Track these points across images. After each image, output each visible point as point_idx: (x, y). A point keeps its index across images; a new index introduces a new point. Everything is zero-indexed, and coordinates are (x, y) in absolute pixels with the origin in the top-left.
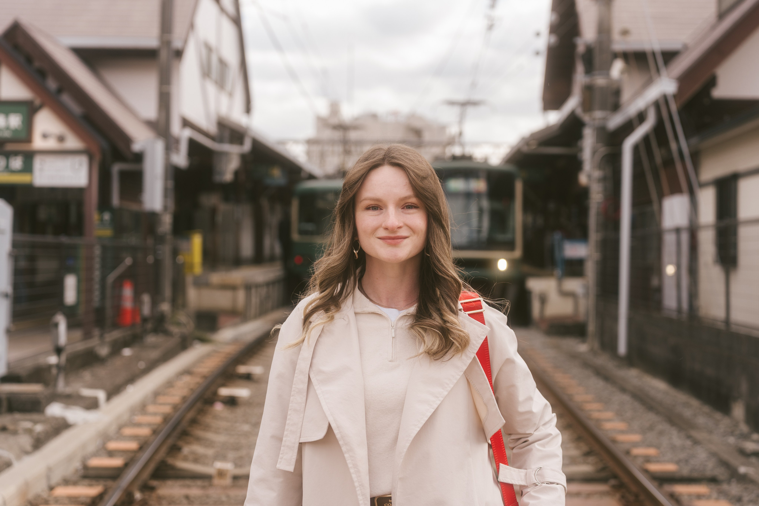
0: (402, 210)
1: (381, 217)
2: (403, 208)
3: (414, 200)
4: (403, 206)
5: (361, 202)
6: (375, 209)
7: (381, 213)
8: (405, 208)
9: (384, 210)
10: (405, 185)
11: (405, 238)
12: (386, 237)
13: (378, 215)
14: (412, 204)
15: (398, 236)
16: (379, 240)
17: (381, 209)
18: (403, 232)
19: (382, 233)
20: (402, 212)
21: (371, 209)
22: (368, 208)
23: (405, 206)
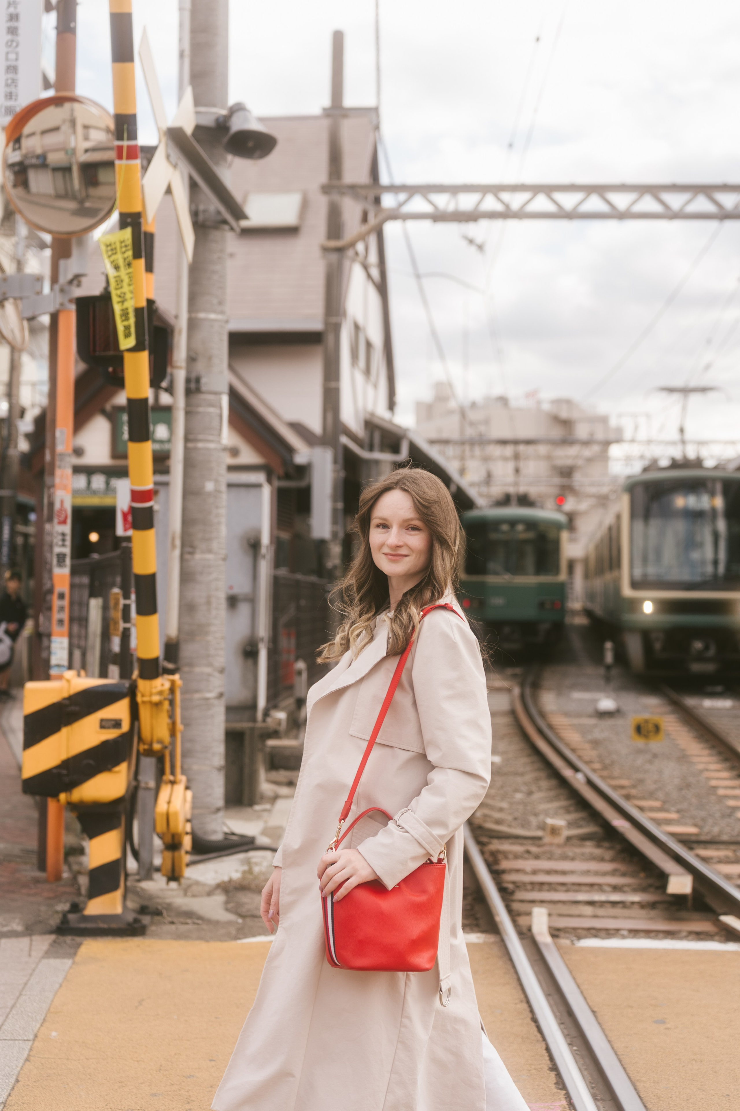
0: (406, 531)
1: (386, 535)
2: (407, 529)
3: (417, 523)
4: (408, 527)
5: (373, 519)
6: (385, 527)
7: (387, 532)
8: (410, 529)
9: (391, 529)
10: (409, 509)
11: (407, 556)
12: (388, 553)
13: (385, 533)
14: (414, 526)
15: (398, 554)
16: (384, 555)
17: (389, 528)
18: (403, 551)
19: (386, 550)
20: (406, 533)
21: (381, 527)
22: (378, 526)
23: (410, 528)
